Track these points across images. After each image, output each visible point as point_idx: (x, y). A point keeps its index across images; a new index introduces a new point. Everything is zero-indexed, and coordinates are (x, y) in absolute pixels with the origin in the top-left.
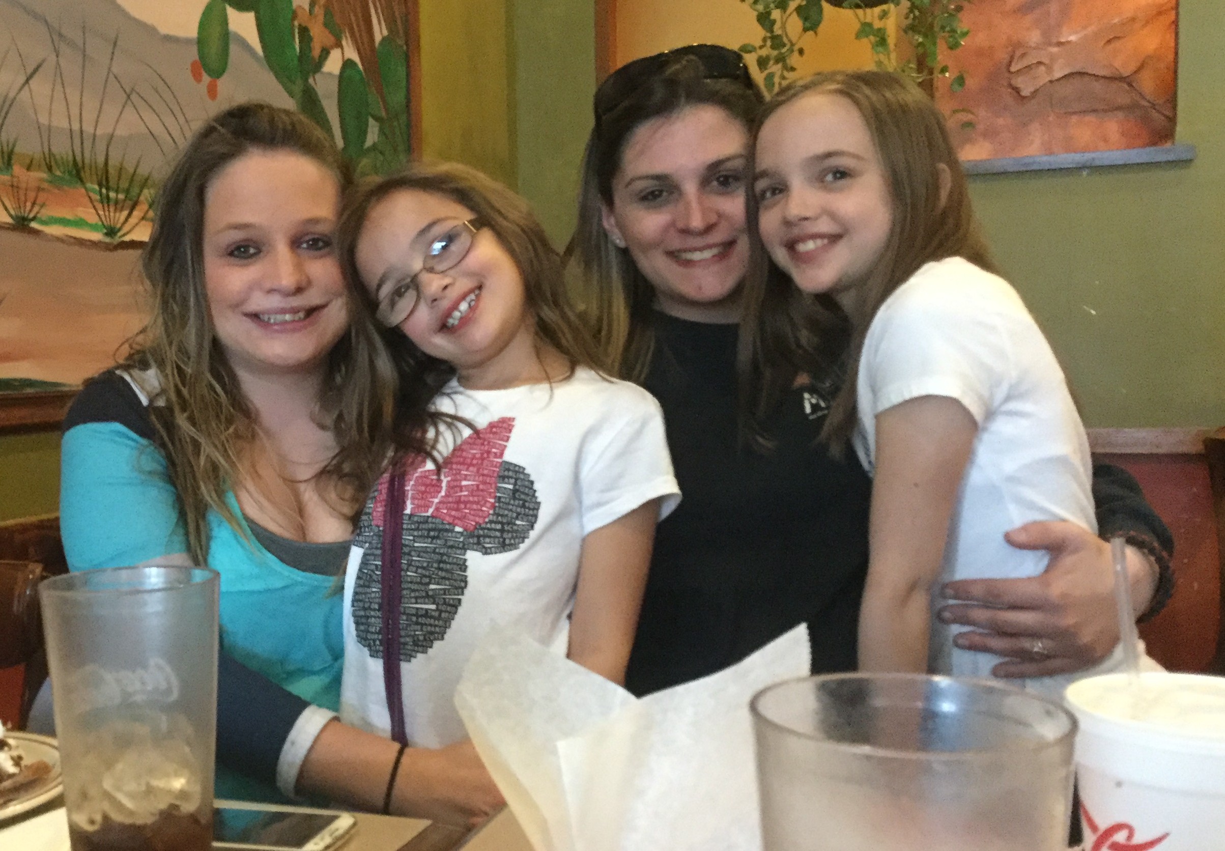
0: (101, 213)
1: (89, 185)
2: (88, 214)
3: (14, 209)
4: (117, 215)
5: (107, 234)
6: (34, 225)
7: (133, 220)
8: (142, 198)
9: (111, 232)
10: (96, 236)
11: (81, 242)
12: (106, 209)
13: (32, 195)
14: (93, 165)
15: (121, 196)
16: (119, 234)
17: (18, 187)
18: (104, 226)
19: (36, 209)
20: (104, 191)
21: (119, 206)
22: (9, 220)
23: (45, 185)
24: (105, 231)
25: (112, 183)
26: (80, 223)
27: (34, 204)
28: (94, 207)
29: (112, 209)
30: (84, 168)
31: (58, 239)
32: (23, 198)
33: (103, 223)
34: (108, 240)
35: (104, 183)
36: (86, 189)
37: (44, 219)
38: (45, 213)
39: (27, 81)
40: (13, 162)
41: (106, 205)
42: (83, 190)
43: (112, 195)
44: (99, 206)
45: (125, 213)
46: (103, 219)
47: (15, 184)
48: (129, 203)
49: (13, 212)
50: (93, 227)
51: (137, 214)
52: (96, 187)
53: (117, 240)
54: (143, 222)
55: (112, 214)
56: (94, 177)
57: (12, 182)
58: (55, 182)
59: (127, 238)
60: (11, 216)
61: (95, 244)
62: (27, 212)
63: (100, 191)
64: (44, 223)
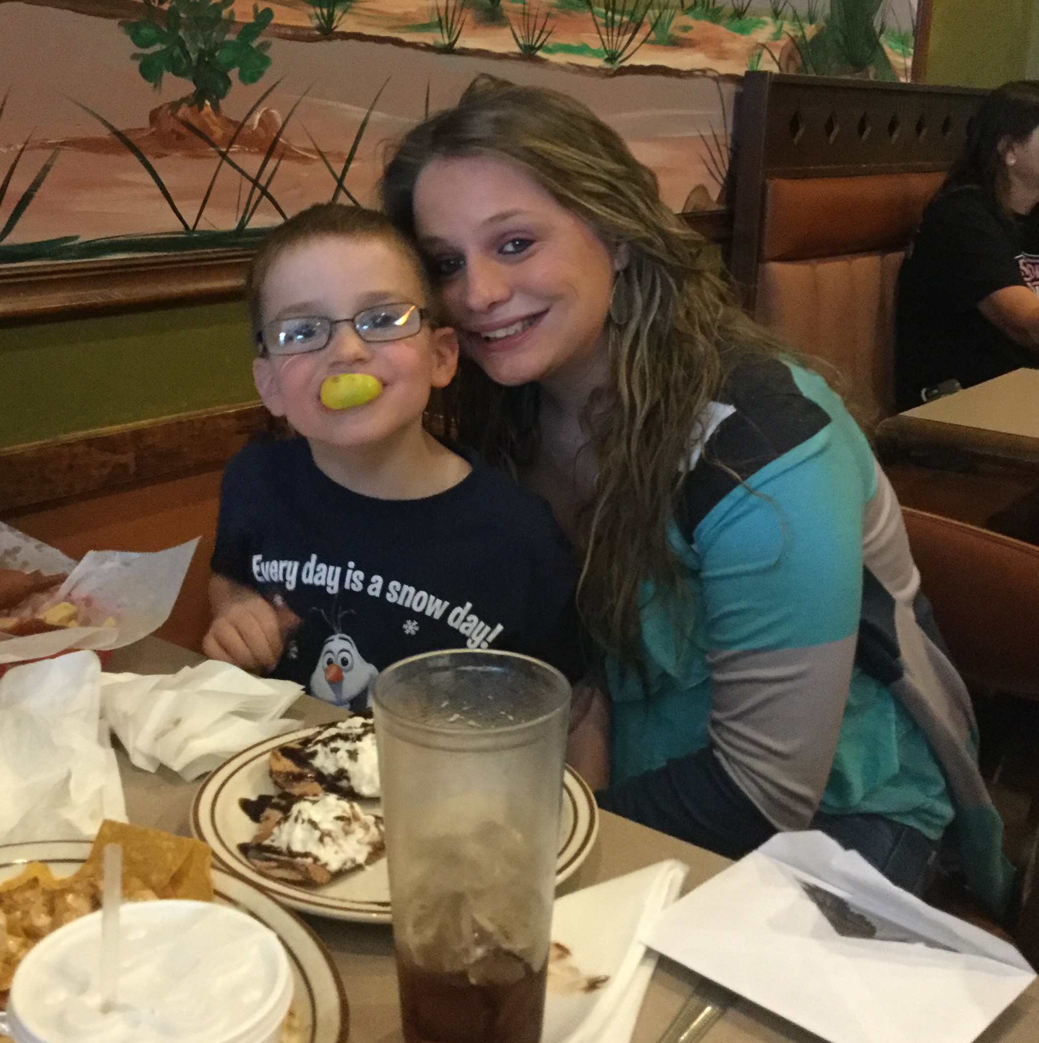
0: (605, 37)
1: (596, 9)
3: (523, 37)
4: (620, 38)
5: (607, 60)
6: (540, 53)
8: (646, 20)
9: (612, 58)
10: (597, 62)
11: (581, 69)
12: (610, 34)
15: (626, 19)
18: (606, 52)
19: (543, 37)
20: (610, 14)
22: (517, 50)
23: (554, 11)
24: (606, 56)
26: (582, 50)
27: (542, 32)
28: (599, 33)
29: (615, 33)
31: (561, 67)
32: (531, 26)
34: (608, 66)
35: (611, 6)
36: (593, 14)
37: (550, 46)
38: (551, 41)
42: (590, 15)
43: (617, 17)
44: (603, 30)
45: (628, 36)
46: (606, 43)
47: (526, 11)
48: (633, 26)
49: (521, 42)
50: (595, 54)
51: (639, 36)
52: (603, 10)
53: (617, 65)
54: (644, 45)
55: (615, 38)
57: (524, 9)
58: (565, 6)
59: (626, 64)
60: (520, 46)
61: (596, 71)
62: (535, 41)
63: (607, 13)
64: (549, 51)
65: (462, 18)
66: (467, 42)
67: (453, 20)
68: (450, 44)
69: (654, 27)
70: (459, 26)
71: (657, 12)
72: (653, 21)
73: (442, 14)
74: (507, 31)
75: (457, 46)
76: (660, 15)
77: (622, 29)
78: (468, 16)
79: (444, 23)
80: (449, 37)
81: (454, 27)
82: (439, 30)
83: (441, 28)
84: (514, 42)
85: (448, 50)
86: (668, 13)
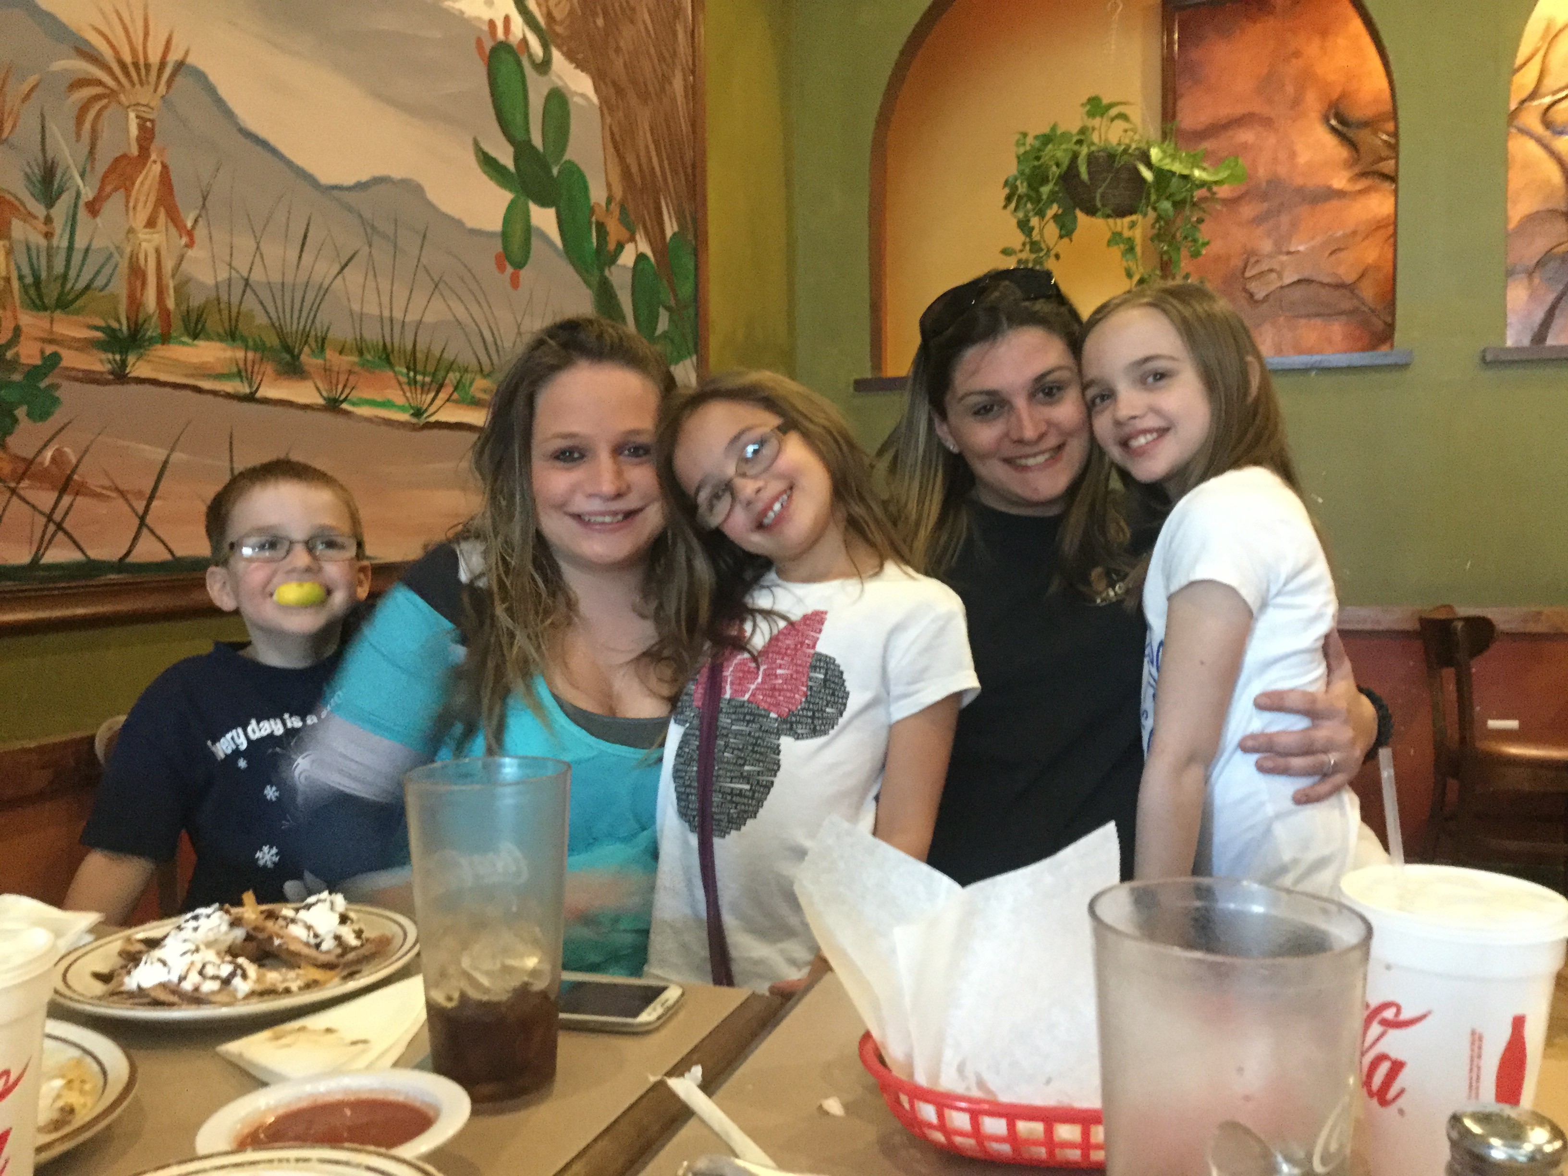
0: (408, 394)
1: (397, 369)
2: (396, 395)
3: (326, 391)
4: (424, 396)
5: (412, 415)
6: (345, 406)
7: (438, 402)
8: (447, 381)
9: (418, 413)
10: (404, 417)
11: (388, 422)
12: (413, 391)
13: (342, 378)
14: (402, 349)
15: (428, 379)
16: (425, 415)
17: (330, 370)
18: (412, 407)
19: (347, 391)
20: (412, 374)
21: (426, 388)
22: (321, 401)
23: (357, 369)
24: (412, 411)
25: (420, 367)
26: (387, 404)
27: (345, 386)
28: (402, 390)
29: (419, 392)
30: (393, 351)
31: (369, 420)
32: (334, 381)
33: (410, 404)
34: (414, 420)
35: (412, 367)
36: (394, 372)
37: (355, 400)
38: (355, 395)
39: (343, 268)
40: (326, 345)
41: (413, 387)
42: (391, 374)
43: (419, 378)
44: (406, 388)
45: (431, 395)
46: (411, 400)
47: (327, 367)
48: (435, 386)
49: (325, 394)
50: (402, 409)
51: (443, 396)
52: (405, 370)
53: (422, 420)
54: (448, 404)
55: (419, 396)
56: (403, 361)
57: (325, 364)
58: (364, 365)
59: (433, 419)
60: (325, 399)
61: (402, 425)
62: (338, 394)
63: (408, 374)
64: (354, 404)
65: (262, 370)
66: (268, 391)
67: (252, 372)
68: (251, 393)
69: (456, 388)
70: (259, 378)
71: (458, 375)
72: (455, 382)
73: (242, 365)
74: (309, 384)
75: (259, 395)
76: (461, 377)
77: (424, 388)
78: (269, 368)
79: (244, 374)
80: (250, 386)
81: (254, 378)
82: (238, 379)
83: (241, 377)
84: (318, 395)
85: (250, 398)
86: (468, 377)
